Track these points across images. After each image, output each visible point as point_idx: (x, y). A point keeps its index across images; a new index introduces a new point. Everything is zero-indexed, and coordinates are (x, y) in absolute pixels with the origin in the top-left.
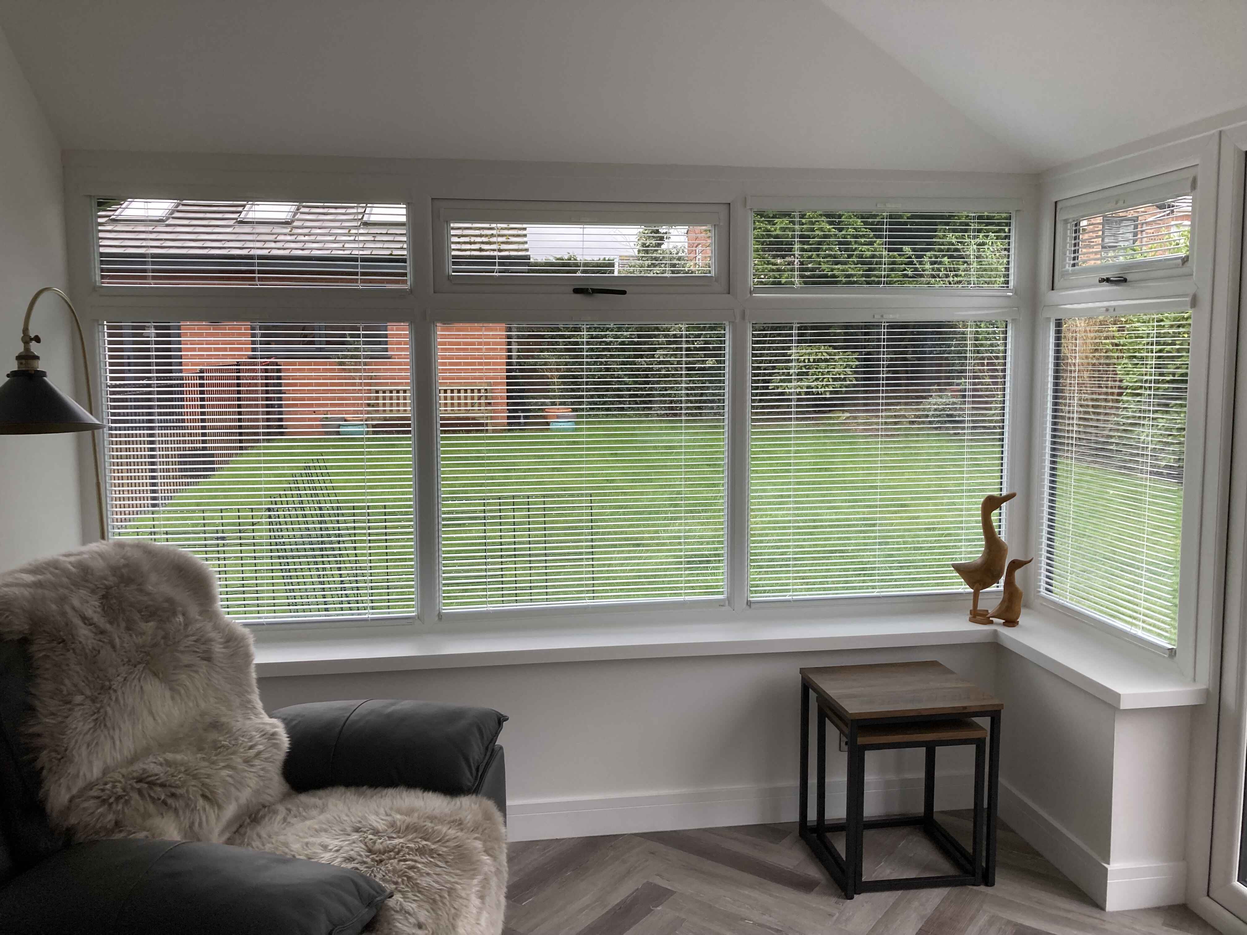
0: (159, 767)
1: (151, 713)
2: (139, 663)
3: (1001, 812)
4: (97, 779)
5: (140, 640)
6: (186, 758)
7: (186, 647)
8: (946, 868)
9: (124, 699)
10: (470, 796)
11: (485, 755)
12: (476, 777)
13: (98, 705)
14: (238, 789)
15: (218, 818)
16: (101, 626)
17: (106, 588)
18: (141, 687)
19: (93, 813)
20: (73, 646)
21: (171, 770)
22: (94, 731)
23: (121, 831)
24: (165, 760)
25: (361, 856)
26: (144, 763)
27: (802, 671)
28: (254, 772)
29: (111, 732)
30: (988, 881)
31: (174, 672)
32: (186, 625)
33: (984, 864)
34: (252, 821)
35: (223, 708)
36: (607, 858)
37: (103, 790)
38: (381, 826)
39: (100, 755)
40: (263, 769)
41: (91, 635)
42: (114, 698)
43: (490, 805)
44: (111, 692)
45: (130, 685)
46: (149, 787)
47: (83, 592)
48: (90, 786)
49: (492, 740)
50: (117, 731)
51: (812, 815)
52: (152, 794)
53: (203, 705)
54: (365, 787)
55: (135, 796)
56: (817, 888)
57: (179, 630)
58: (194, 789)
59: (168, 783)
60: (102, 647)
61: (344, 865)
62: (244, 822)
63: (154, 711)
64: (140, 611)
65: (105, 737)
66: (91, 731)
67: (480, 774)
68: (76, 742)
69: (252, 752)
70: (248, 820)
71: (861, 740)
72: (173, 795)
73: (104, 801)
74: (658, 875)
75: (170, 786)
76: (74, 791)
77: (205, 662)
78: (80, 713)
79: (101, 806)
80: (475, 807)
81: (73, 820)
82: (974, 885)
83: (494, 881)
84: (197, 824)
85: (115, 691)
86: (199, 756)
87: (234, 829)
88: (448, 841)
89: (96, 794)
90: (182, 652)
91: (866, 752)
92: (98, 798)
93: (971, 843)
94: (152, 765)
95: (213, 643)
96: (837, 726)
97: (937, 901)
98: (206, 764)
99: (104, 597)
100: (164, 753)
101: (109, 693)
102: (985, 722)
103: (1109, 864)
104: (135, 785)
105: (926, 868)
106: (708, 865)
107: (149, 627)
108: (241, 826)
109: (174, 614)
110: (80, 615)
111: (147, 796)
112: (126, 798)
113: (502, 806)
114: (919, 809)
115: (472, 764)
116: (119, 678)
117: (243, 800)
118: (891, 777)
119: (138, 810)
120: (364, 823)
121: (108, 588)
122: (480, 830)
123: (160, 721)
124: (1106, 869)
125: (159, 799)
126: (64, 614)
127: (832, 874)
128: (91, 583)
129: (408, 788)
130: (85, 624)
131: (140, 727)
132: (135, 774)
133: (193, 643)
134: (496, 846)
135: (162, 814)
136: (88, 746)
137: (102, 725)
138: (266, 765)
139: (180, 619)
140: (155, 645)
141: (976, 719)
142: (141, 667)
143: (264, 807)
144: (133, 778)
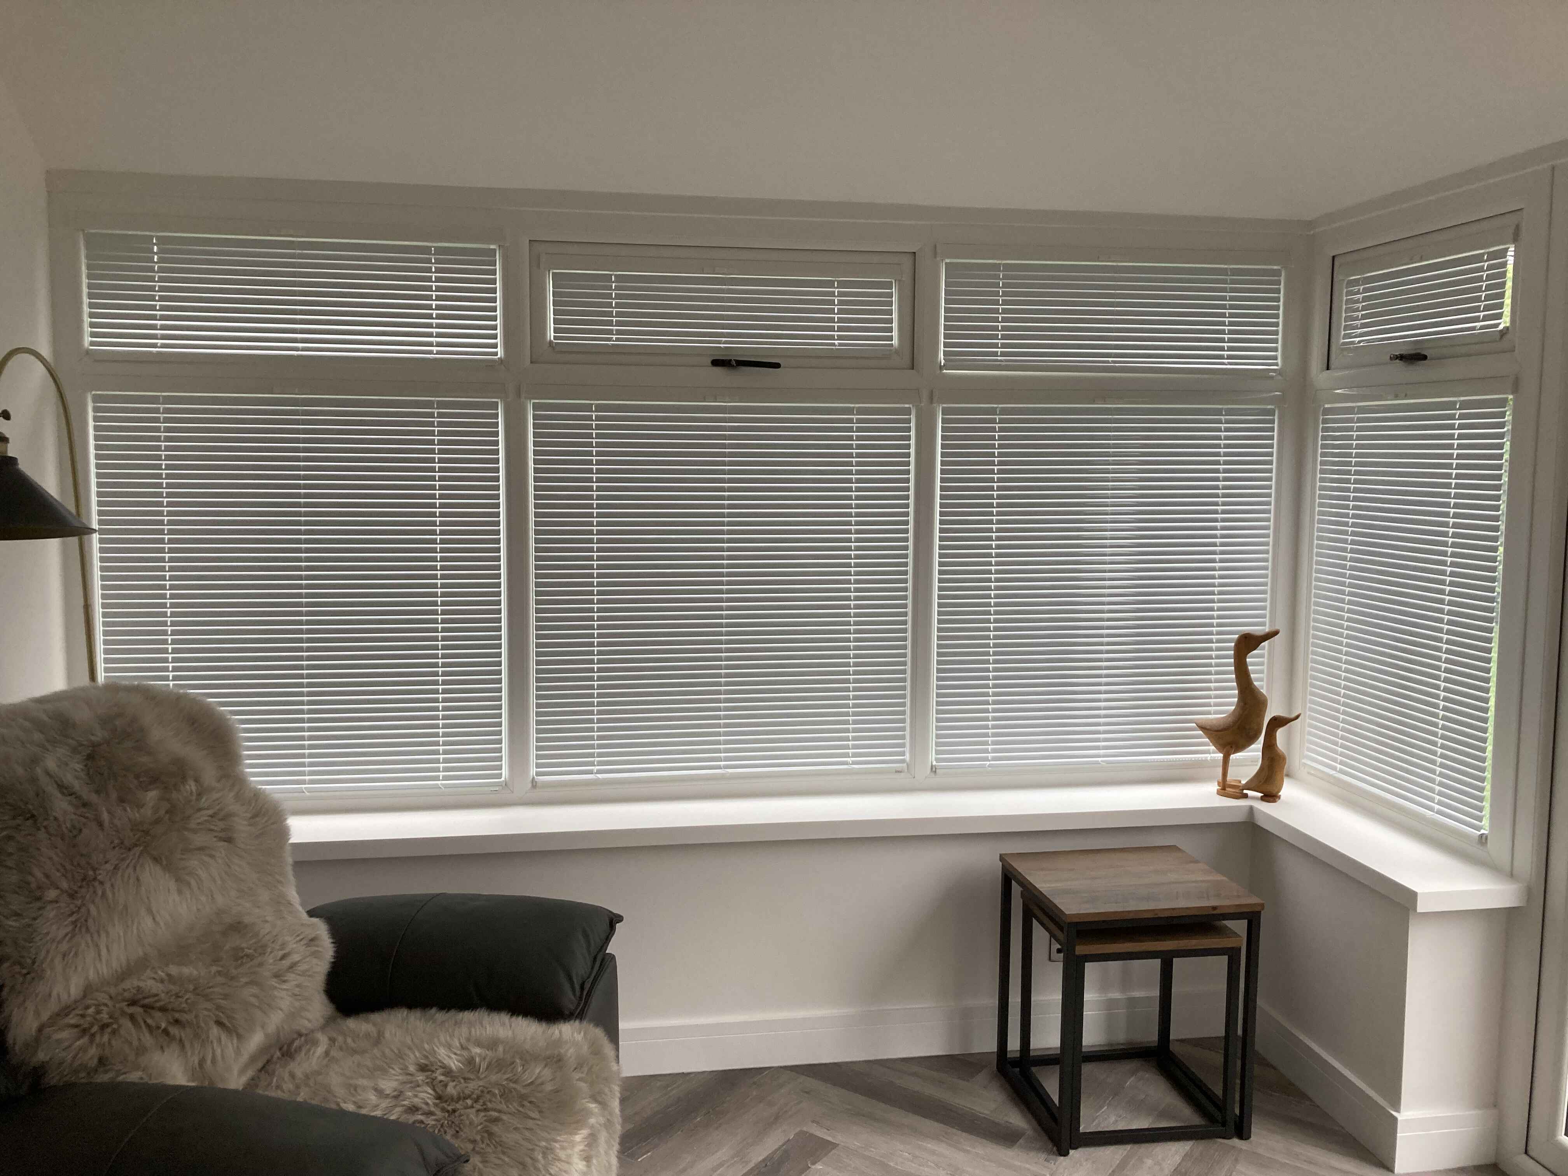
0: (160, 985)
1: (149, 911)
2: (136, 845)
3: (1260, 1044)
4: (76, 1002)
5: (136, 816)
6: (195, 972)
7: (199, 824)
8: (1187, 1115)
9: (114, 894)
10: (572, 1022)
11: (592, 968)
12: (581, 998)
13: (79, 902)
14: (265, 1013)
15: (238, 1052)
16: (85, 797)
17: (93, 747)
18: (138, 880)
19: (70, 1046)
20: (45, 823)
21: (174, 988)
22: (71, 938)
23: (106, 1072)
24: (169, 975)
25: (427, 1104)
26: (139, 980)
27: (1002, 858)
28: (287, 990)
29: (95, 936)
30: (1241, 1131)
31: (184, 857)
32: (200, 795)
33: (1237, 1111)
34: (283, 1055)
35: (248, 905)
36: (748, 1100)
37: (83, 1016)
38: (454, 1064)
39: (80, 969)
40: (298, 986)
41: (70, 809)
42: (100, 893)
43: (598, 1033)
44: (96, 884)
45: (122, 876)
46: (145, 1011)
47: (61, 751)
48: (66, 1011)
49: (602, 947)
50: (103, 935)
51: (1014, 1044)
52: (149, 1021)
53: (220, 900)
54: (434, 1010)
55: (127, 1023)
56: (1021, 1141)
57: (190, 801)
58: (206, 1013)
59: (170, 1007)
60: (84, 824)
61: (403, 1118)
62: (272, 1057)
63: (154, 910)
64: (137, 777)
65: (87, 943)
66: (67, 938)
67: (585, 993)
68: (48, 952)
69: (286, 963)
70: (278, 1054)
71: (1080, 950)
72: (177, 1022)
73: (84, 1031)
74: (813, 1122)
75: (173, 1010)
76: (45, 1016)
77: (222, 844)
78: (54, 912)
79: (79, 1039)
80: (579, 1037)
81: (42, 1056)
82: (1224, 1138)
83: (603, 1136)
84: (209, 1062)
85: (101, 883)
86: (214, 969)
87: (260, 1065)
88: (542, 1084)
89: (73, 1022)
90: (195, 831)
91: (1086, 964)
92: (77, 1026)
93: (1221, 1085)
94: (150, 983)
95: (236, 819)
96: (1047, 929)
97: (1178, 1159)
98: (220, 979)
99: (90, 757)
100: (167, 965)
101: (93, 886)
102: (1240, 927)
103: (1398, 1111)
104: (127, 1010)
105: (1163, 1114)
106: (879, 1108)
107: (152, 795)
108: (268, 1061)
109: (184, 779)
110: (56, 782)
111: (142, 1024)
112: (115, 1026)
113: (613, 1034)
114: (1152, 1037)
115: (575, 980)
116: (107, 865)
117: (271, 1028)
118: (1116, 995)
119: (131, 1043)
120: (432, 1059)
121: (94, 745)
122: (586, 1069)
123: (162, 924)
124: (1396, 1119)
125: (158, 1028)
126: (34, 780)
127: (1040, 1123)
128: (72, 738)
129: (491, 1010)
130: (63, 794)
131: (135, 931)
132: (126, 995)
133: (206, 818)
134: (607, 1090)
135: (162, 1047)
136: (64, 956)
137: (84, 930)
138: (301, 979)
139: (191, 786)
140: (157, 821)
141: (1229, 923)
142: (138, 850)
143: (300, 1035)
144: (124, 1000)
